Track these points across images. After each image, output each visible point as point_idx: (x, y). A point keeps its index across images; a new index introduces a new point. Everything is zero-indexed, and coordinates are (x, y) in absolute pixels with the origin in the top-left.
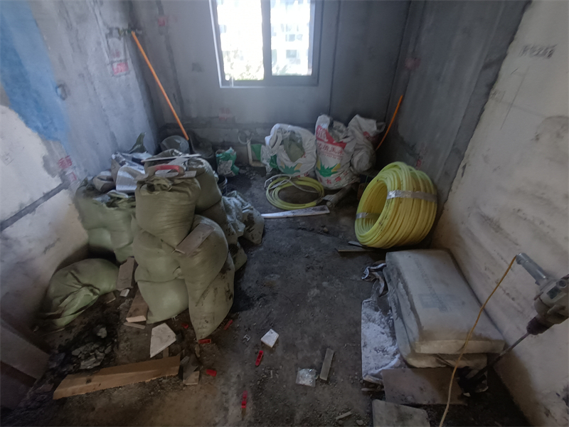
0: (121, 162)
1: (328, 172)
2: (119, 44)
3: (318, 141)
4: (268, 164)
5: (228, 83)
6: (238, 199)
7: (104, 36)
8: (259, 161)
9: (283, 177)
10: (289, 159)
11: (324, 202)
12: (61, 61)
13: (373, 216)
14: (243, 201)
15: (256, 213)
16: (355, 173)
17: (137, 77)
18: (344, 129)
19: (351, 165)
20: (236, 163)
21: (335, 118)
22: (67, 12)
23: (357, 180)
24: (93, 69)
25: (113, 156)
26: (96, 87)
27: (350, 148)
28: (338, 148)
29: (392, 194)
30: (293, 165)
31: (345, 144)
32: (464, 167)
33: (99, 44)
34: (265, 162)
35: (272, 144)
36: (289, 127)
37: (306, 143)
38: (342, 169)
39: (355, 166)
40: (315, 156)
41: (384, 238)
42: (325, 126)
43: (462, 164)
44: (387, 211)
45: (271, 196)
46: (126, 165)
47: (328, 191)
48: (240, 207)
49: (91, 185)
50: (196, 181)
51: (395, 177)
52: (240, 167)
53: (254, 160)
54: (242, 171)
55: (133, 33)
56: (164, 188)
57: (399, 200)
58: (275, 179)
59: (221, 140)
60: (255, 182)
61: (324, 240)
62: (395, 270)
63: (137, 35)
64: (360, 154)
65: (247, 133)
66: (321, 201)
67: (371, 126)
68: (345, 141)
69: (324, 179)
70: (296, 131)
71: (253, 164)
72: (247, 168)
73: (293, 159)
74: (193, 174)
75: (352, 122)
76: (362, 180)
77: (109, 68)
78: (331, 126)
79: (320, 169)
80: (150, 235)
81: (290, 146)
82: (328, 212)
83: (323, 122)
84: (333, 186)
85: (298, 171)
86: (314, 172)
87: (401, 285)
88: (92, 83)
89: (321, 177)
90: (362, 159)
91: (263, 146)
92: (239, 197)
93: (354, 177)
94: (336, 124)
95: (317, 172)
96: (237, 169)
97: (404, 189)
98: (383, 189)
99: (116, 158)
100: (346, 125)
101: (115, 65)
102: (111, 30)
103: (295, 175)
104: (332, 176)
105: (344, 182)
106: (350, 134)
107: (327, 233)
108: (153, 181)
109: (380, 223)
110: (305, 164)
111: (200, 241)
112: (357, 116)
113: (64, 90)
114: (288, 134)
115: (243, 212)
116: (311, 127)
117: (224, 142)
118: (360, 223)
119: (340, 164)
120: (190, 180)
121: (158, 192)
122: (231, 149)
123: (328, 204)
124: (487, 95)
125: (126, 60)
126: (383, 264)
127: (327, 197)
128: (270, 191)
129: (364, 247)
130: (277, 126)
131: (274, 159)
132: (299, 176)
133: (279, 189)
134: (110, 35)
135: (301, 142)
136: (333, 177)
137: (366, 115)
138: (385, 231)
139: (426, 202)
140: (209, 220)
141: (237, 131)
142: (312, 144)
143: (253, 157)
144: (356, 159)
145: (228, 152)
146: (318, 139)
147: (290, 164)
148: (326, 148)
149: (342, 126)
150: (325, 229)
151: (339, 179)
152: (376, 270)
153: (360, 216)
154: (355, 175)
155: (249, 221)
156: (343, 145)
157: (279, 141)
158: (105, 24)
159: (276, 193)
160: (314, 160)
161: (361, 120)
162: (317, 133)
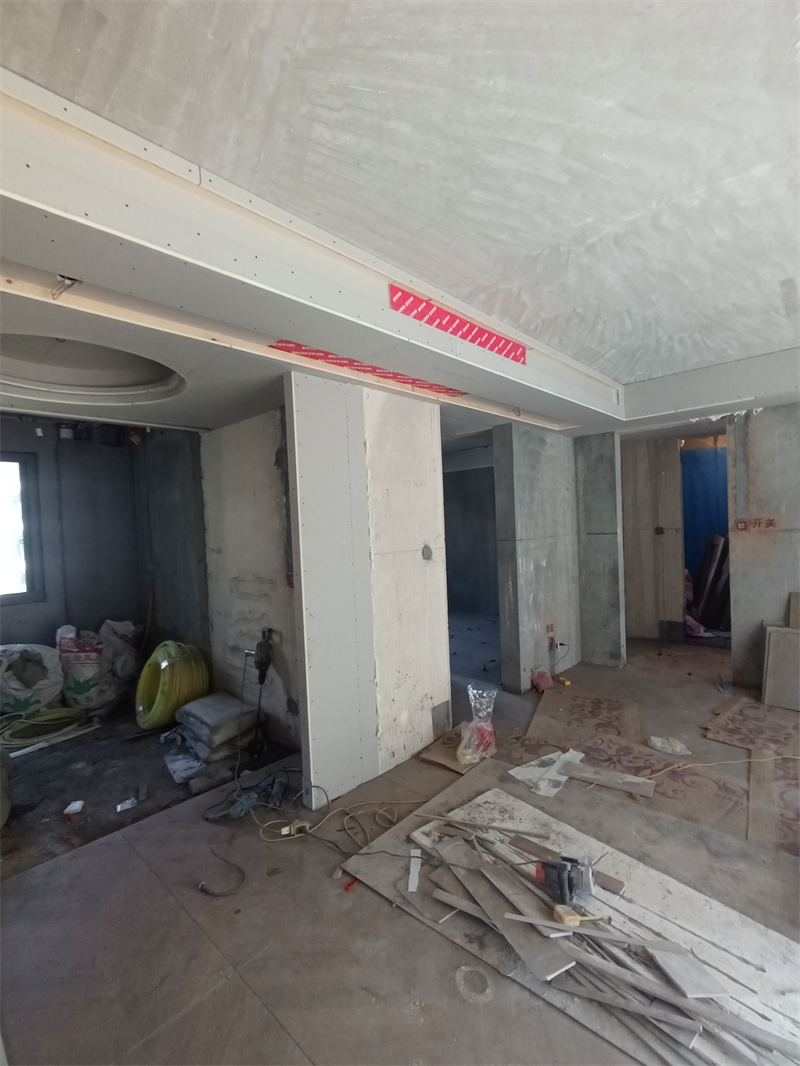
1: (86, 686)
3: (65, 654)
9: (12, 717)
10: (21, 687)
11: (89, 720)
13: (152, 699)
18: (95, 635)
19: (114, 674)
21: (80, 627)
27: (108, 654)
28: (94, 655)
29: (164, 664)
30: (29, 695)
31: (101, 650)
36: (19, 647)
37: (48, 659)
38: (104, 680)
39: (119, 673)
40: (62, 673)
42: (71, 636)
43: (210, 625)
51: (165, 651)
64: (122, 658)
66: (83, 720)
67: (127, 627)
68: (100, 647)
69: (81, 698)
70: (29, 649)
73: (28, 685)
75: (104, 629)
78: (78, 634)
79: (72, 686)
81: (23, 669)
82: (98, 726)
83: (66, 632)
84: (95, 703)
85: (38, 702)
86: (63, 695)
89: (78, 697)
90: (125, 662)
94: (83, 633)
95: (69, 694)
97: (173, 656)
100: (97, 631)
103: (33, 709)
104: (92, 690)
105: (111, 695)
106: (104, 639)
107: (105, 738)
110: (49, 687)
112: (108, 621)
114: (17, 656)
116: (50, 641)
118: (141, 714)
119: (100, 673)
123: (96, 719)
126: (176, 728)
127: (92, 715)
132: (39, 709)
133: (9, 732)
135: (40, 659)
136: (93, 692)
137: (119, 618)
142: (56, 660)
144: (118, 666)
146: (63, 651)
147: (23, 694)
148: (78, 658)
149: (92, 634)
151: (101, 692)
152: (171, 734)
153: (141, 709)
156: (99, 651)
157: (4, 667)
160: (61, 679)
161: (115, 624)
162: (60, 645)
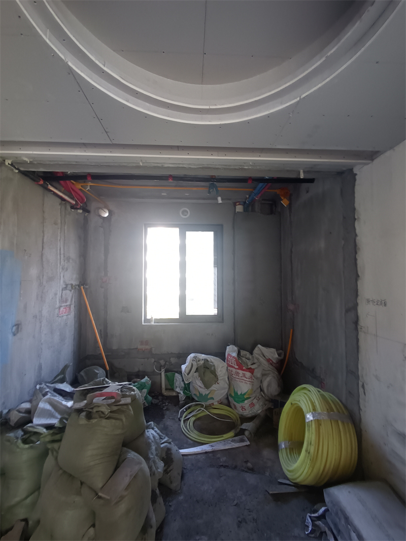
0: (44, 392)
1: (242, 398)
2: (69, 294)
3: (229, 368)
4: (182, 393)
5: (149, 321)
6: (156, 431)
7: (61, 289)
8: (172, 390)
9: (197, 405)
10: (203, 386)
11: (242, 432)
12: (25, 307)
13: (297, 445)
14: (161, 434)
15: (174, 448)
16: (267, 398)
17: (75, 317)
18: (250, 357)
19: (262, 390)
20: (150, 393)
21: (241, 348)
22: (43, 276)
23: (270, 405)
24: (45, 312)
25: (38, 387)
26: (42, 325)
27: (258, 373)
28: (248, 374)
29: (309, 417)
30: (207, 393)
31: (254, 369)
32: (363, 386)
33: (56, 294)
34: (178, 390)
35: (187, 372)
36: (203, 356)
37: (219, 370)
38: (254, 395)
39: (265, 391)
40: (228, 382)
41: (315, 471)
42: (235, 354)
43: (360, 384)
44: (310, 436)
45: (186, 427)
46: (48, 396)
47: (244, 419)
48: (158, 441)
49: (6, 419)
50: (130, 407)
51: (308, 399)
52: (153, 397)
53: (166, 389)
54: (155, 401)
55: (82, 287)
56: (102, 415)
57: (318, 422)
58: (189, 408)
59: (137, 370)
60: (168, 412)
61: (251, 479)
62: (339, 512)
63: (83, 288)
64: (268, 379)
65: (162, 362)
66: (238, 430)
67: (272, 354)
68: (253, 367)
69: (238, 405)
70: (209, 359)
71: (165, 393)
72: (160, 398)
73: (207, 386)
74: (128, 400)
75: (256, 351)
76: (276, 405)
77: (57, 311)
78: (239, 354)
79: (233, 395)
80: (70, 475)
81: (204, 373)
82: (248, 443)
83: (231, 351)
84: (248, 413)
85: (212, 398)
86: (227, 398)
87: (354, 535)
88: (40, 322)
89: (235, 403)
90: (271, 384)
91: (176, 374)
92: (156, 429)
93: (267, 402)
94: (243, 353)
95: (230, 399)
96: (150, 398)
97: (319, 411)
98: (299, 413)
99: (40, 388)
100: (251, 353)
101: (62, 309)
102: (67, 285)
103: (210, 402)
104: (246, 402)
105: (258, 408)
106: (256, 361)
107: (252, 470)
108: (92, 408)
109: (306, 451)
110: (219, 390)
111: (127, 480)
112: (259, 346)
113: (18, 328)
114: (202, 362)
115: (162, 446)
116: (222, 355)
117: (139, 371)
118: (285, 455)
119: (252, 389)
120: (125, 407)
121: (96, 420)
122: (146, 378)
123: (247, 433)
124: (356, 329)
125: (70, 305)
126: (323, 509)
127: (244, 426)
128: (184, 421)
129: (296, 485)
130: (192, 355)
131: (187, 387)
132: (213, 404)
133: (193, 419)
134: (65, 288)
135: (215, 369)
137: (266, 345)
138: (314, 461)
139: (343, 422)
140: (136, 454)
141: (153, 360)
142: (224, 370)
143: (165, 385)
144: (265, 384)
145: (143, 380)
146: (229, 365)
147: (204, 391)
148: (237, 374)
149: (247, 354)
150: (249, 465)
151: (252, 405)
152: (319, 518)
153: (283, 446)
154: (267, 400)
155: (168, 458)
156: (251, 371)
157: (194, 369)
158: (64, 282)
159: (191, 424)
160: (227, 386)
161: (263, 349)
162: (228, 360)
